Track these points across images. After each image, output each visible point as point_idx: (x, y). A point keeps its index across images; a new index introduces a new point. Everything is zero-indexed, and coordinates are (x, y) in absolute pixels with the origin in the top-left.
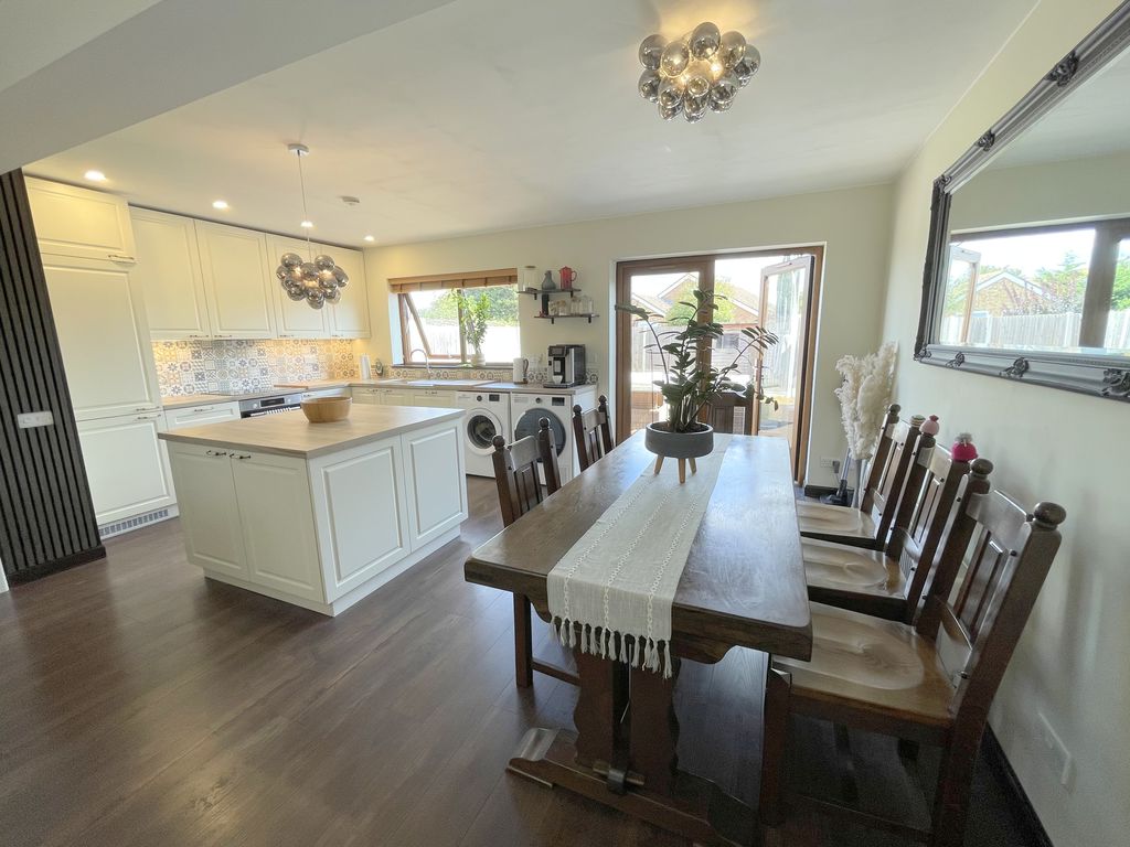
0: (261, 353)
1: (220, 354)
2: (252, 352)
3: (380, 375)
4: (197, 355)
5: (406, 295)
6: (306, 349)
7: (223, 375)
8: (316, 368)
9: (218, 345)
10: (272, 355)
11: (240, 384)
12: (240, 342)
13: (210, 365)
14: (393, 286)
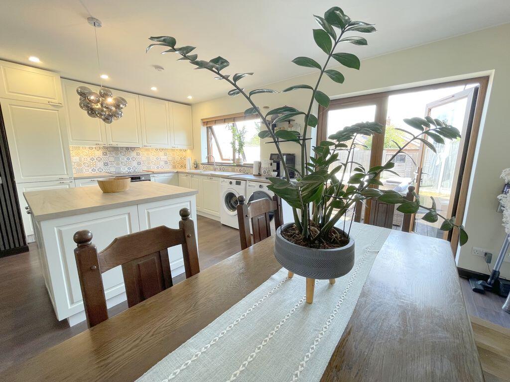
0: (138, 154)
1: (117, 154)
2: (134, 154)
3: (196, 168)
4: (105, 154)
5: (210, 128)
6: (162, 154)
7: (118, 164)
8: (166, 162)
9: (116, 149)
10: (144, 156)
11: (126, 169)
12: (127, 148)
13: (112, 159)
14: (204, 123)
